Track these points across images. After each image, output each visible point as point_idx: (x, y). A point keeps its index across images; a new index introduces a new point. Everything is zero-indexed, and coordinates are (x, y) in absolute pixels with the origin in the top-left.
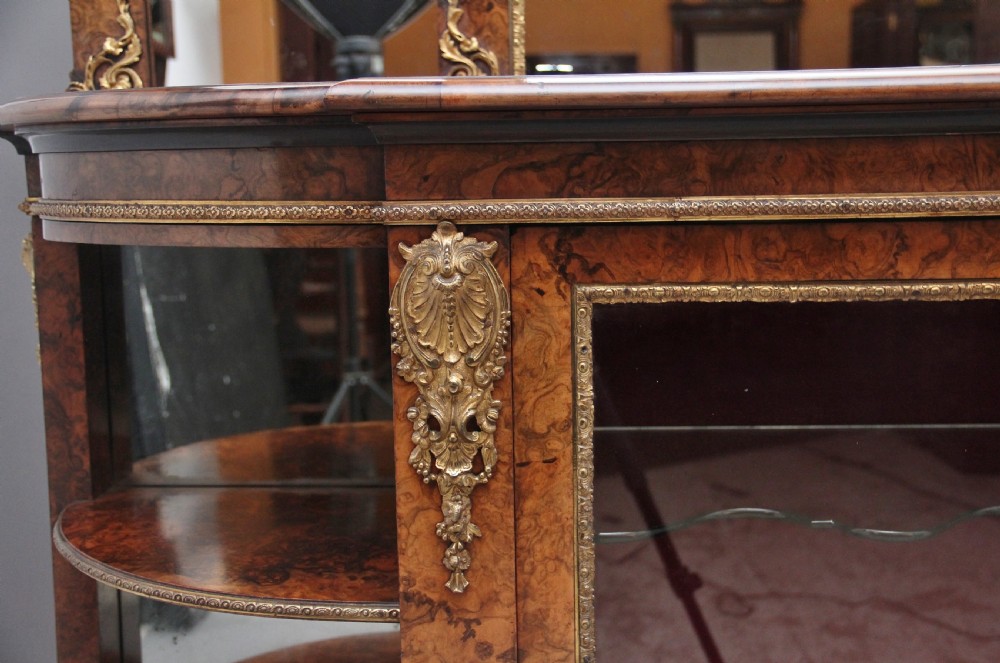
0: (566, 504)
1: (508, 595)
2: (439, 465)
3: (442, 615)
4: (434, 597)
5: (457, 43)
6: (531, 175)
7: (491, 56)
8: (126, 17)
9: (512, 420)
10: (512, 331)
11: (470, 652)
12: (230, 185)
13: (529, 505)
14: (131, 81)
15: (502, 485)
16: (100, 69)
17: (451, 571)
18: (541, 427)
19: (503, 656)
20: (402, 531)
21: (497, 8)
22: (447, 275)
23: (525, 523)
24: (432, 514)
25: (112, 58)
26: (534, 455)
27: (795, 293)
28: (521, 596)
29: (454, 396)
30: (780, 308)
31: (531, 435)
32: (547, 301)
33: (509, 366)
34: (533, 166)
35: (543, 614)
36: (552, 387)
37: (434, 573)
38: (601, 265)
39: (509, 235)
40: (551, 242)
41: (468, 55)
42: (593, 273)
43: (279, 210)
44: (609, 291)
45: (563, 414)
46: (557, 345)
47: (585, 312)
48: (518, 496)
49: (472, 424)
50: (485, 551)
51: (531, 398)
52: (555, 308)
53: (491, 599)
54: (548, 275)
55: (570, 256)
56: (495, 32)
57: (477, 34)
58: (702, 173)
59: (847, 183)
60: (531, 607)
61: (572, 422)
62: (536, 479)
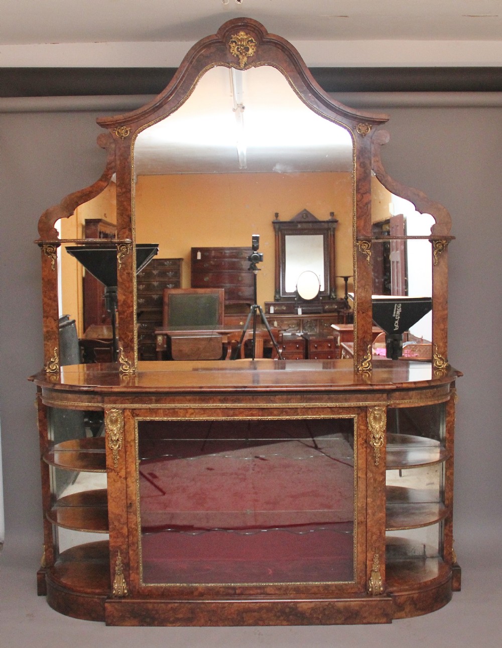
0: (134, 452)
1: (124, 468)
2: (113, 446)
3: (113, 471)
4: (112, 468)
5: (123, 360)
6: (127, 401)
7: (130, 363)
8: (55, 354)
9: (125, 439)
10: (124, 425)
11: (118, 478)
12: (79, 400)
13: (128, 453)
14: (56, 366)
15: (123, 450)
16: (50, 364)
17: (115, 463)
18: (129, 440)
19: (124, 478)
20: (107, 457)
21: (131, 352)
22: (113, 416)
23: (127, 456)
24: (112, 455)
25: (52, 362)
26: (128, 445)
27: (170, 419)
28: (126, 468)
29: (115, 435)
30: (168, 422)
31: (128, 442)
32: (130, 420)
33: (124, 431)
34: (128, 399)
35: (130, 471)
36: (131, 434)
37: (112, 464)
38: (138, 415)
39: (124, 410)
40: (131, 411)
41: (126, 362)
42: (137, 415)
43: (87, 404)
44: (140, 419)
45: (133, 438)
46: (132, 427)
47: (136, 421)
48: (126, 452)
49: (118, 440)
50: (121, 460)
51: (128, 436)
52: (132, 421)
53: (122, 469)
54: (130, 416)
55: (134, 413)
56: (130, 357)
57: (127, 357)
58: (154, 401)
59: (177, 402)
60: (128, 470)
61: (135, 440)
62: (129, 449)
